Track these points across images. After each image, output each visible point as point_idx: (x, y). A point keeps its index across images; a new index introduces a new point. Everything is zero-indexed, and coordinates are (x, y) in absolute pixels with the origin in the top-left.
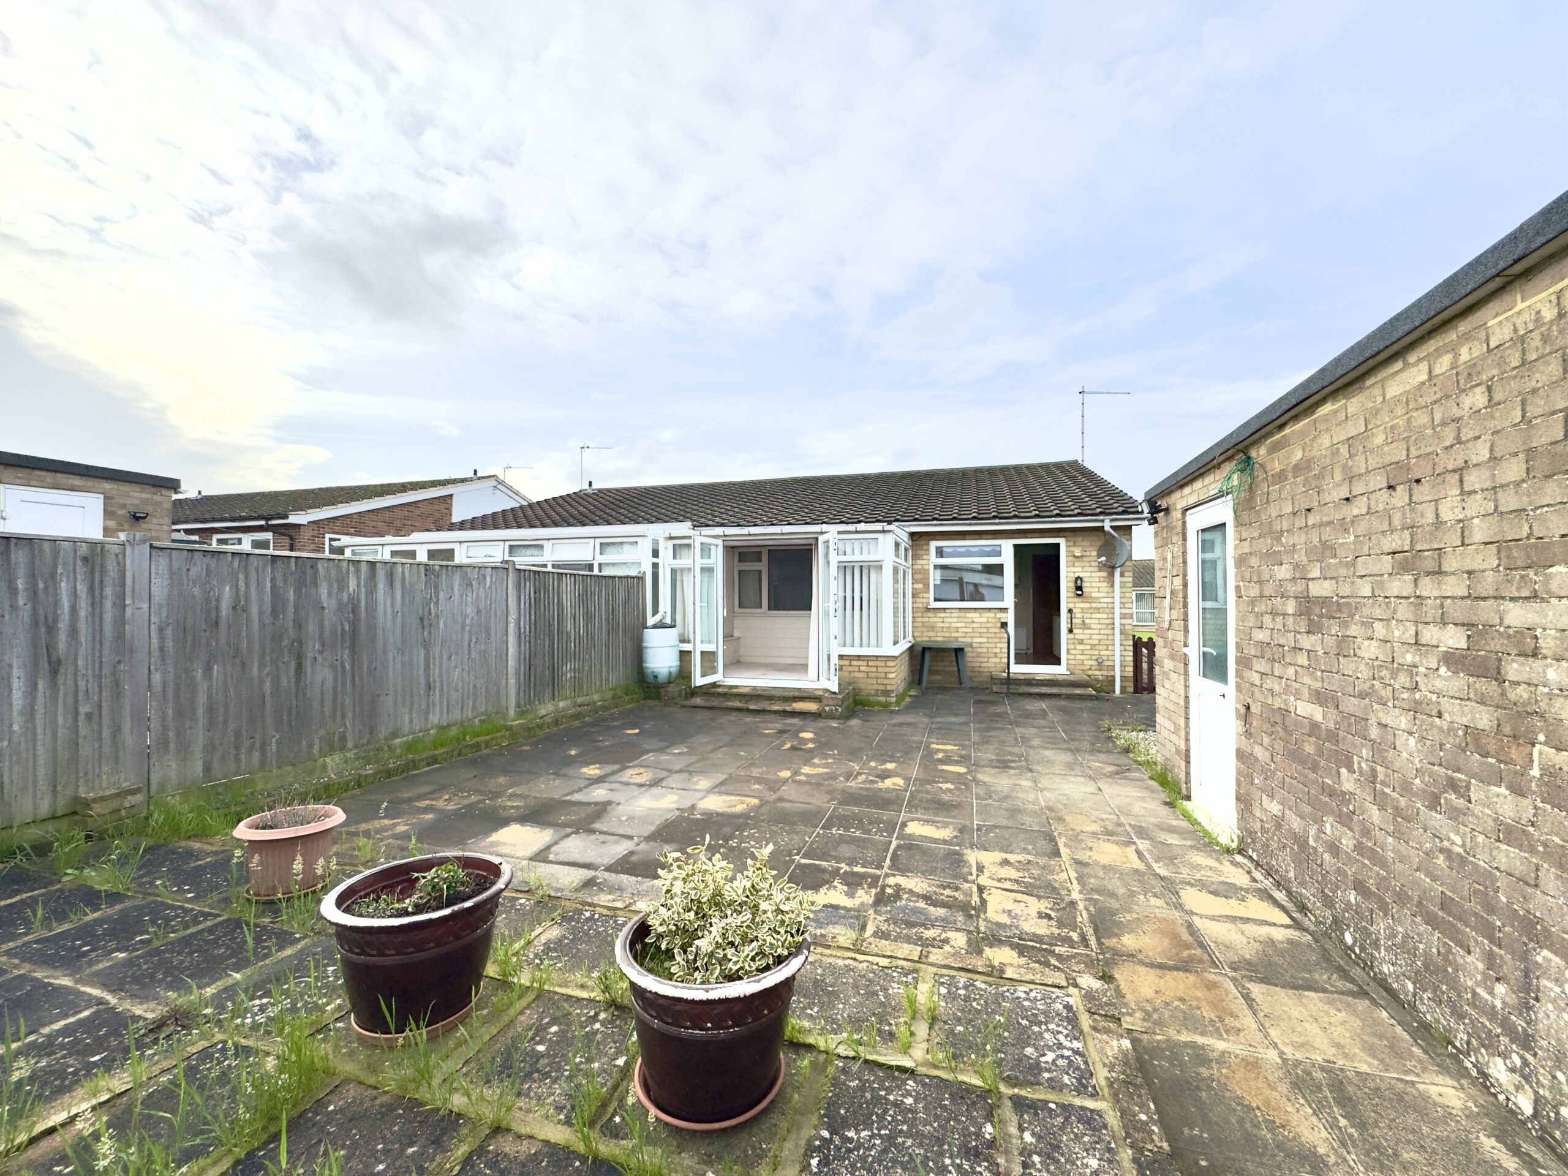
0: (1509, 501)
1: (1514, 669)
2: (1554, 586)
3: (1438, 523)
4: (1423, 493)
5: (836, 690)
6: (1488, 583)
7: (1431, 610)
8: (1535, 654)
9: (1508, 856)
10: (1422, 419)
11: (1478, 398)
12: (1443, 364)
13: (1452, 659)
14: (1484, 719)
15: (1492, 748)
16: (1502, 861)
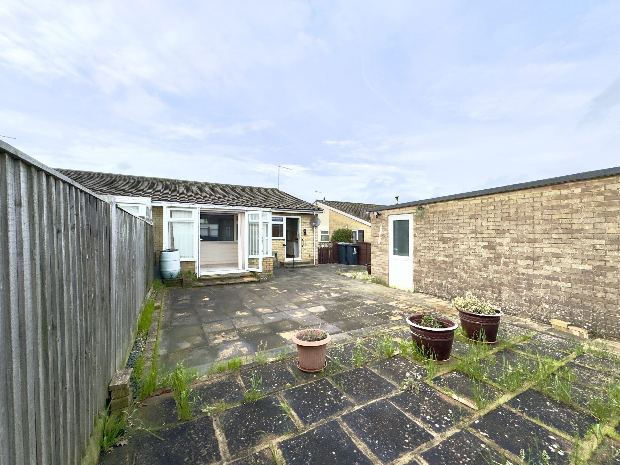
0: (497, 224)
1: (498, 248)
2: (506, 236)
3: (482, 226)
4: (479, 220)
5: (262, 271)
6: (493, 235)
7: (480, 239)
8: (502, 246)
9: (496, 275)
10: (479, 209)
11: (492, 208)
12: (485, 201)
13: (484, 247)
14: (492, 256)
15: (493, 260)
16: (495, 276)
